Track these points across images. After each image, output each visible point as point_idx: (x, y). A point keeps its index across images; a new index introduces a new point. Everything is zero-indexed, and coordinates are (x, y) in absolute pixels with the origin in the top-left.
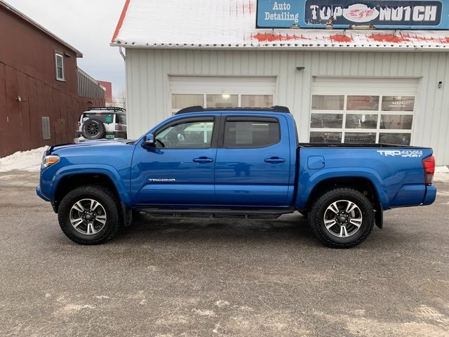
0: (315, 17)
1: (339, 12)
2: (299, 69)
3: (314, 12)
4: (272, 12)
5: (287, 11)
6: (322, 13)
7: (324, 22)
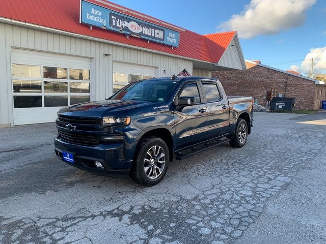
0: (114, 24)
1: (126, 24)
2: (106, 55)
3: (114, 21)
4: (91, 14)
5: (99, 16)
6: (118, 22)
7: (119, 28)
